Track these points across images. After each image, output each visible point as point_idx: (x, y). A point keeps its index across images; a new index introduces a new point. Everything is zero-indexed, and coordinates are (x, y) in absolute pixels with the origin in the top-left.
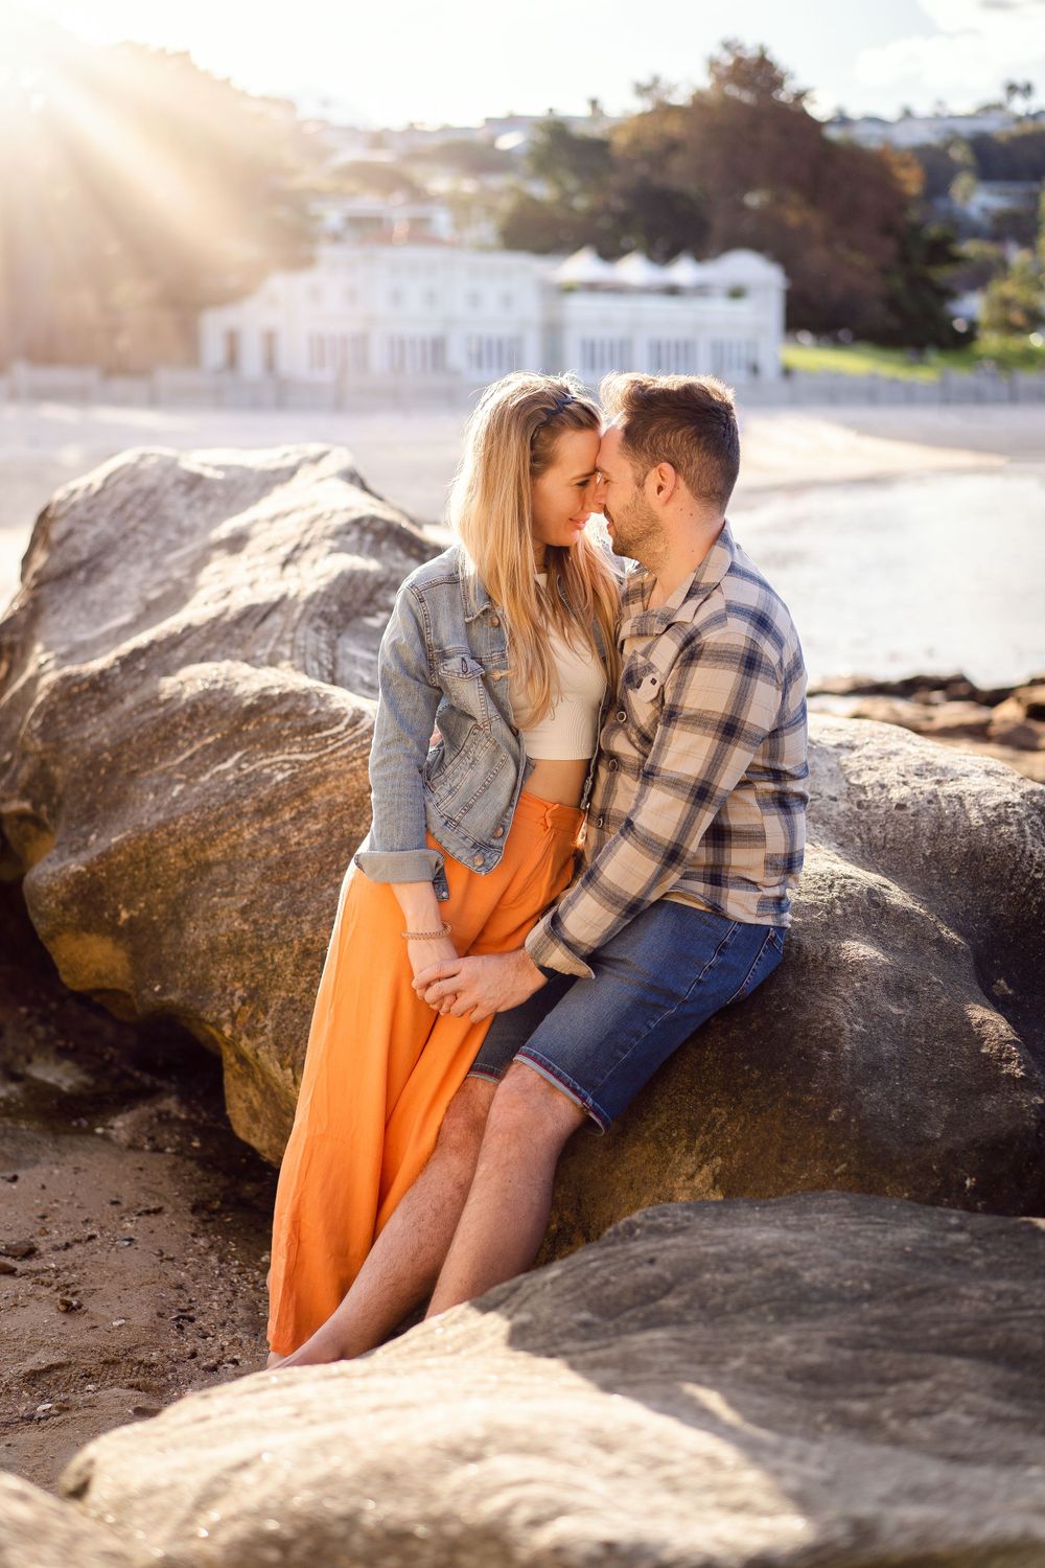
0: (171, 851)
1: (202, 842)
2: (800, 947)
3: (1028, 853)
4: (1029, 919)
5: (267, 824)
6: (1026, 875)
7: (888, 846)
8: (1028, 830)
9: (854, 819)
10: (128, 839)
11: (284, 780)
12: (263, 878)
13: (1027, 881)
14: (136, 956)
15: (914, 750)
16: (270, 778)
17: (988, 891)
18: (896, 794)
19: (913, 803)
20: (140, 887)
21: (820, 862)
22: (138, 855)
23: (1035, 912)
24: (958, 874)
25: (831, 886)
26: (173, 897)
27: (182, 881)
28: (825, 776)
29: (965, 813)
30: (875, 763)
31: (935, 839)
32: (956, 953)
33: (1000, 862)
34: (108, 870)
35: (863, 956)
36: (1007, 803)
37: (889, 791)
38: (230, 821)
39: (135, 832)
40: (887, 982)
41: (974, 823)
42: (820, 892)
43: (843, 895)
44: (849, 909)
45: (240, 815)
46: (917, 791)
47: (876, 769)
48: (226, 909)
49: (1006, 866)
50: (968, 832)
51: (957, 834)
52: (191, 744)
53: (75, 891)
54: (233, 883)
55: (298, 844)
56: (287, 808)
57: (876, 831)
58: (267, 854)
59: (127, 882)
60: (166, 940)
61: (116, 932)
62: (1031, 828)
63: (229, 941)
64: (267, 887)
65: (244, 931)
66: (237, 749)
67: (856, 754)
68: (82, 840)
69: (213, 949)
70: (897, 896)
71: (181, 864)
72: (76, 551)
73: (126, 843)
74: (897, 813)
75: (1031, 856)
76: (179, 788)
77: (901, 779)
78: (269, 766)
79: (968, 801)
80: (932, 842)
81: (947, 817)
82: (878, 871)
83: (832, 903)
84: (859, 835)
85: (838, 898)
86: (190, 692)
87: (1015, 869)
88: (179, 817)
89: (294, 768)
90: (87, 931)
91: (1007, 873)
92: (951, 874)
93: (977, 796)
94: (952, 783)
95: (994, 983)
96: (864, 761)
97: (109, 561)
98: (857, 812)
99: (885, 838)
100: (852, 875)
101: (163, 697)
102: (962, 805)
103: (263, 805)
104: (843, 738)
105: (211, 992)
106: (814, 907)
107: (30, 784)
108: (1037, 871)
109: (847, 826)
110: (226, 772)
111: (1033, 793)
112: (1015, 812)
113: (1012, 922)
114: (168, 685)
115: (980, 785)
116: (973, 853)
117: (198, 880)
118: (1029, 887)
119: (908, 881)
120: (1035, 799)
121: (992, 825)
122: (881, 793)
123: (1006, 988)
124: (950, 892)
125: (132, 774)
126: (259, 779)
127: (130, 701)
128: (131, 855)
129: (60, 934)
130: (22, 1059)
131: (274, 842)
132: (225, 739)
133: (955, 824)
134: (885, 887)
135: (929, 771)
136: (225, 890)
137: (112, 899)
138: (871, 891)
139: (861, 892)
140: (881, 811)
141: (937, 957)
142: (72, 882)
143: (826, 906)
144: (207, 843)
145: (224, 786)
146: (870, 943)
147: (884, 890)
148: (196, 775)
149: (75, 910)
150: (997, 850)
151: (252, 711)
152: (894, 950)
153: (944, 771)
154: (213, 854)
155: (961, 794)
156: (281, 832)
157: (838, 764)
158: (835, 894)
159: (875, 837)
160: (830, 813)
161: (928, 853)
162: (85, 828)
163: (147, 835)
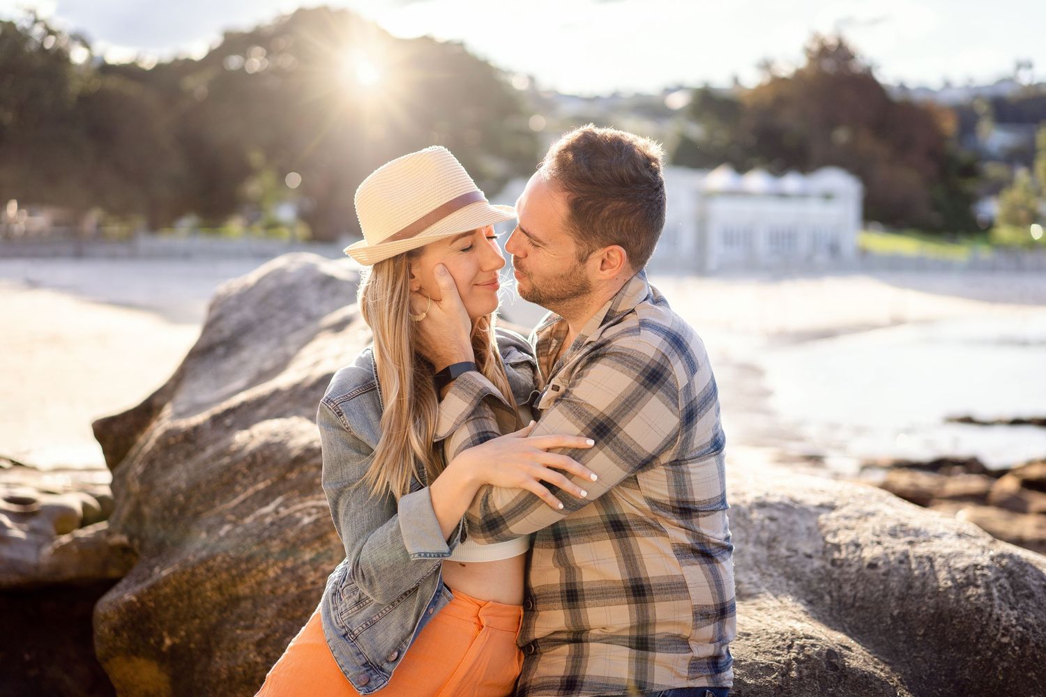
0: (208, 585)
1: (233, 578)
3: (995, 617)
4: (994, 686)
5: (289, 564)
6: (993, 639)
7: (857, 605)
8: (995, 593)
9: (826, 577)
10: (174, 573)
11: (309, 524)
12: (279, 614)
13: (993, 645)
14: (175, 680)
15: (889, 511)
16: (298, 521)
17: (953, 654)
18: (868, 554)
19: (884, 563)
20: (182, 617)
21: (784, 620)
22: (181, 588)
23: (1001, 678)
24: (924, 635)
25: (790, 647)
26: (207, 627)
27: (216, 613)
28: (803, 534)
29: (934, 574)
30: (852, 523)
31: (903, 599)
33: (966, 624)
34: (155, 601)
36: (976, 566)
37: (862, 550)
38: (259, 560)
39: (180, 565)
41: (942, 584)
42: (778, 652)
43: (801, 657)
44: (805, 672)
45: (268, 555)
46: (889, 551)
47: (853, 529)
48: (245, 642)
49: (972, 629)
50: (936, 593)
51: (926, 594)
52: (245, 489)
53: (126, 618)
54: (254, 618)
55: (313, 583)
56: (308, 550)
57: (847, 589)
58: (286, 591)
59: (172, 611)
60: (198, 667)
61: (161, 658)
62: (999, 591)
63: (244, 672)
64: (281, 622)
65: (256, 663)
66: (280, 494)
67: (833, 514)
68: (148, 572)
69: (231, 678)
70: (859, 657)
71: (216, 597)
72: (221, 331)
73: (171, 577)
74: (867, 572)
75: (998, 620)
76: (227, 528)
77: (875, 539)
78: (300, 511)
79: (939, 562)
80: (900, 602)
81: (917, 578)
82: (844, 631)
83: (788, 664)
84: (830, 593)
85: (795, 659)
86: (252, 446)
87: (983, 632)
88: (218, 554)
89: (318, 513)
90: (136, 655)
91: (973, 637)
92: (918, 635)
93: (947, 558)
94: (924, 544)
96: (842, 520)
97: (245, 339)
98: (830, 570)
99: (855, 596)
100: (813, 634)
101: (234, 447)
102: (932, 567)
103: (288, 546)
104: (825, 499)
106: (769, 669)
108: (1003, 635)
109: (819, 583)
110: (267, 515)
111: (1002, 556)
112: (984, 575)
113: (977, 686)
114: (240, 438)
115: (951, 547)
116: (940, 615)
117: (229, 613)
118: (995, 652)
119: (874, 642)
120: (1004, 562)
121: (960, 587)
122: (854, 552)
124: (915, 654)
125: (197, 515)
126: (291, 521)
127: (210, 451)
128: (176, 588)
129: (112, 657)
131: (293, 580)
132: (274, 484)
133: (924, 585)
134: (847, 648)
135: (904, 532)
136: (248, 623)
137: (159, 627)
138: (831, 653)
139: (819, 654)
140: (853, 570)
142: (124, 610)
143: (782, 668)
144: (237, 579)
145: (260, 528)
147: (846, 652)
148: (243, 516)
149: (125, 635)
150: (964, 613)
151: (299, 461)
153: (917, 532)
154: (242, 590)
155: (932, 555)
156: (300, 572)
157: (817, 523)
158: (793, 655)
159: (845, 595)
160: (803, 570)
161: (896, 613)
162: (153, 561)
163: (190, 570)
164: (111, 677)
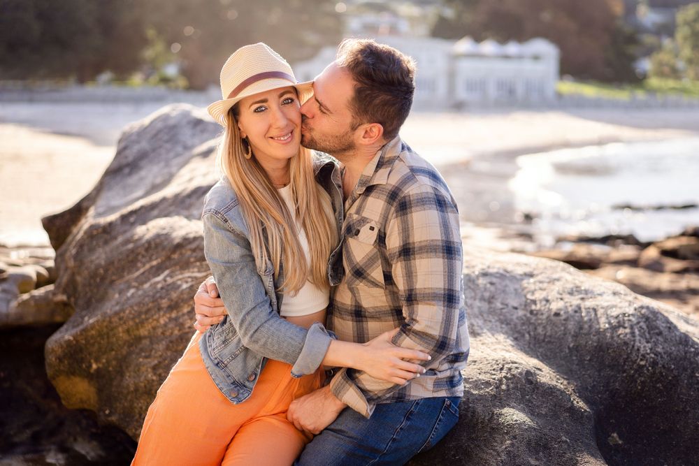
0: (120, 329)
1: (137, 324)
2: (474, 412)
3: (636, 348)
4: (635, 393)
5: (174, 315)
6: (634, 362)
7: (546, 340)
8: (637, 332)
9: (527, 322)
10: (97, 321)
11: (187, 288)
12: (168, 348)
13: (635, 366)
14: (100, 391)
15: (569, 278)
16: (179, 286)
17: (608, 372)
18: (555, 306)
19: (565, 313)
20: (103, 350)
21: (498, 351)
22: (103, 331)
23: (639, 388)
24: (590, 360)
25: (502, 369)
26: (120, 356)
27: (125, 348)
28: (512, 293)
29: (597, 319)
30: (545, 285)
31: (577, 336)
32: (582, 417)
33: (617, 353)
34: (86, 339)
35: (516, 421)
36: (624, 314)
37: (550, 304)
38: (153, 312)
39: (102, 316)
40: (530, 440)
41: (602, 326)
42: (493, 372)
43: (508, 375)
44: (511, 385)
45: (159, 309)
46: (568, 304)
47: (544, 290)
48: (145, 366)
49: (621, 356)
50: (598, 332)
51: (592, 333)
52: (144, 265)
53: (66, 351)
54: (151, 351)
56: (186, 306)
57: (540, 330)
58: (172, 333)
59: (96, 346)
60: (115, 383)
61: (90, 377)
62: (639, 331)
63: (145, 386)
64: (169, 353)
65: (153, 380)
66: (167, 268)
67: (532, 280)
68: (80, 320)
69: (136, 390)
70: (547, 375)
71: (126, 337)
72: (126, 157)
73: (96, 323)
74: (553, 318)
75: (638, 350)
76: (132, 291)
77: (559, 296)
78: (180, 279)
79: (600, 312)
80: (575, 338)
81: (586, 322)
82: (537, 357)
83: (500, 380)
84: (529, 333)
85: (505, 377)
86: (148, 236)
87: (628, 357)
88: (127, 308)
89: (192, 281)
90: (74, 375)
91: (621, 361)
92: (586, 360)
93: (606, 308)
94: (591, 300)
95: (610, 436)
96: (538, 284)
97: (143, 163)
98: (529, 317)
99: (545, 334)
100: (517, 361)
101: (136, 237)
102: (596, 315)
103: (173, 303)
104: (527, 270)
105: (133, 417)
106: (488, 384)
107: (67, 285)
108: (641, 360)
109: (522, 326)
110: (158, 282)
111: (642, 307)
112: (629, 320)
113: (623, 393)
114: (140, 230)
115: (608, 301)
116: (600, 347)
117: (134, 347)
118: (636, 371)
119: (557, 365)
120: (643, 311)
121: (614, 328)
122: (545, 305)
123: (618, 439)
124: (583, 373)
125: (112, 282)
126: (174, 287)
127: (120, 239)
128: (99, 331)
129: (58, 376)
130: (72, 439)
131: (176, 326)
132: (163, 262)
133: (590, 327)
134: (539, 369)
135: (577, 291)
136: (147, 354)
137: (88, 356)
138: (528, 373)
139: (521, 374)
140: (544, 317)
141: (568, 420)
142: (65, 346)
143: (496, 383)
144: (140, 325)
145: (154, 291)
146: (522, 410)
147: (538, 372)
148: (142, 283)
149: (66, 362)
150: (616, 345)
151: (179, 246)
152: (539, 415)
153: (586, 292)
154: (143, 332)
155: (596, 307)
156: (181, 320)
157: (521, 286)
158: (504, 374)
159: (539, 334)
160: (512, 317)
161: (571, 345)
162: (84, 313)
163: (108, 319)
164: (57, 390)
